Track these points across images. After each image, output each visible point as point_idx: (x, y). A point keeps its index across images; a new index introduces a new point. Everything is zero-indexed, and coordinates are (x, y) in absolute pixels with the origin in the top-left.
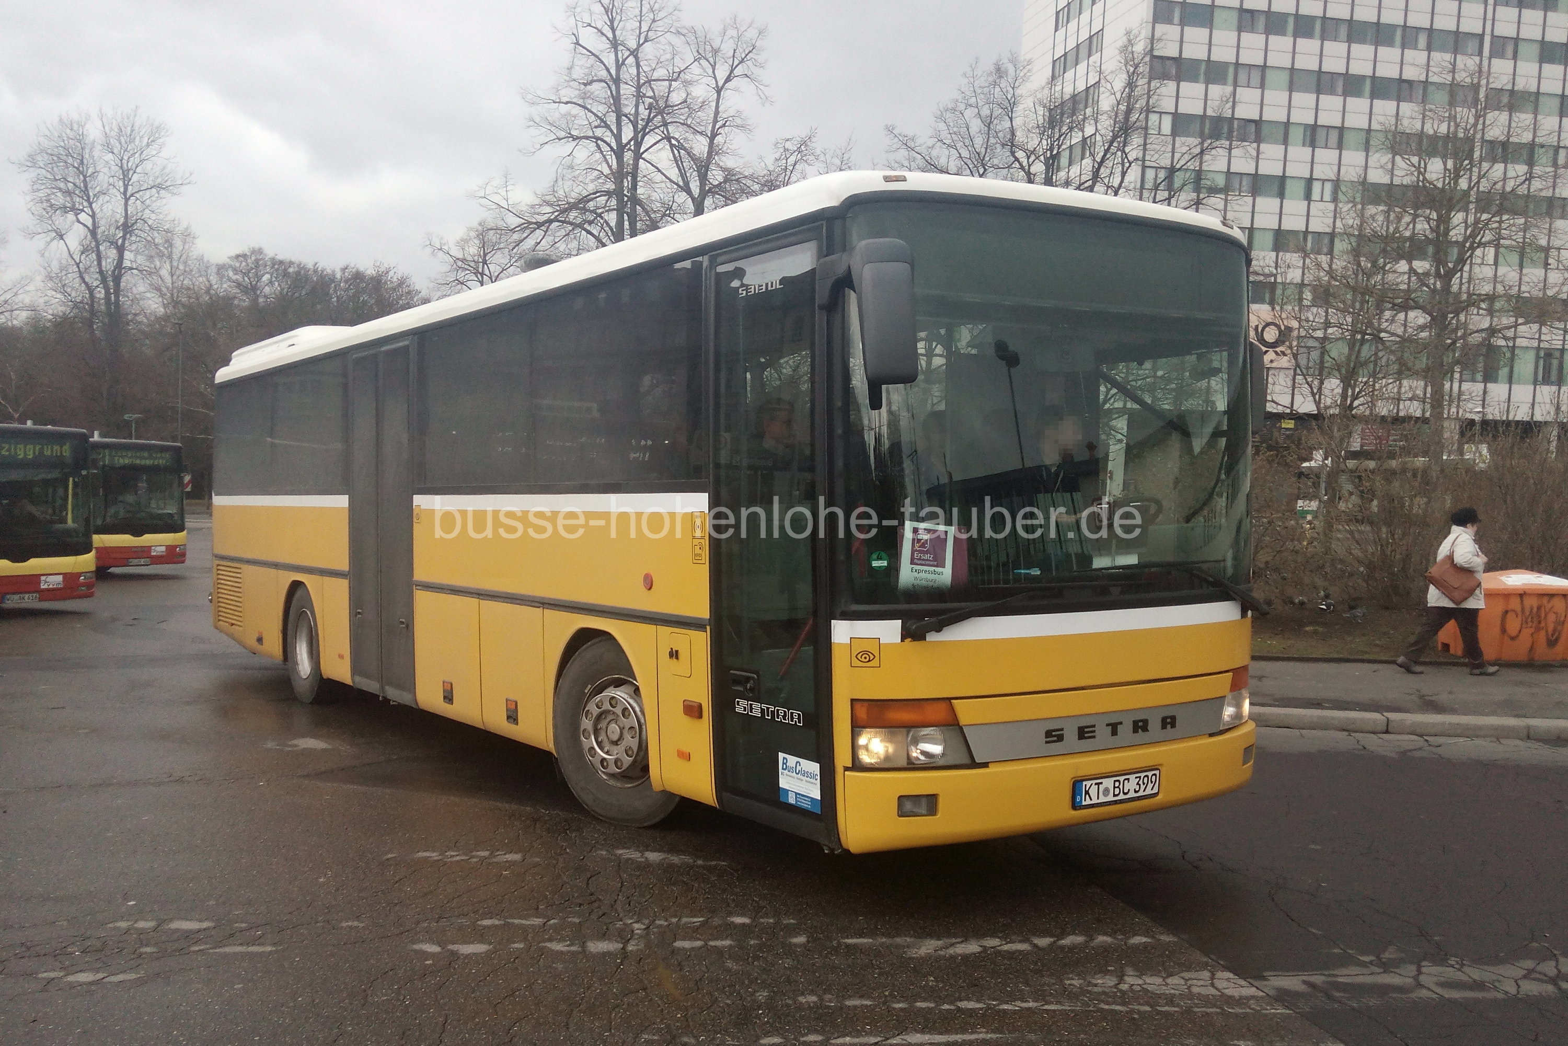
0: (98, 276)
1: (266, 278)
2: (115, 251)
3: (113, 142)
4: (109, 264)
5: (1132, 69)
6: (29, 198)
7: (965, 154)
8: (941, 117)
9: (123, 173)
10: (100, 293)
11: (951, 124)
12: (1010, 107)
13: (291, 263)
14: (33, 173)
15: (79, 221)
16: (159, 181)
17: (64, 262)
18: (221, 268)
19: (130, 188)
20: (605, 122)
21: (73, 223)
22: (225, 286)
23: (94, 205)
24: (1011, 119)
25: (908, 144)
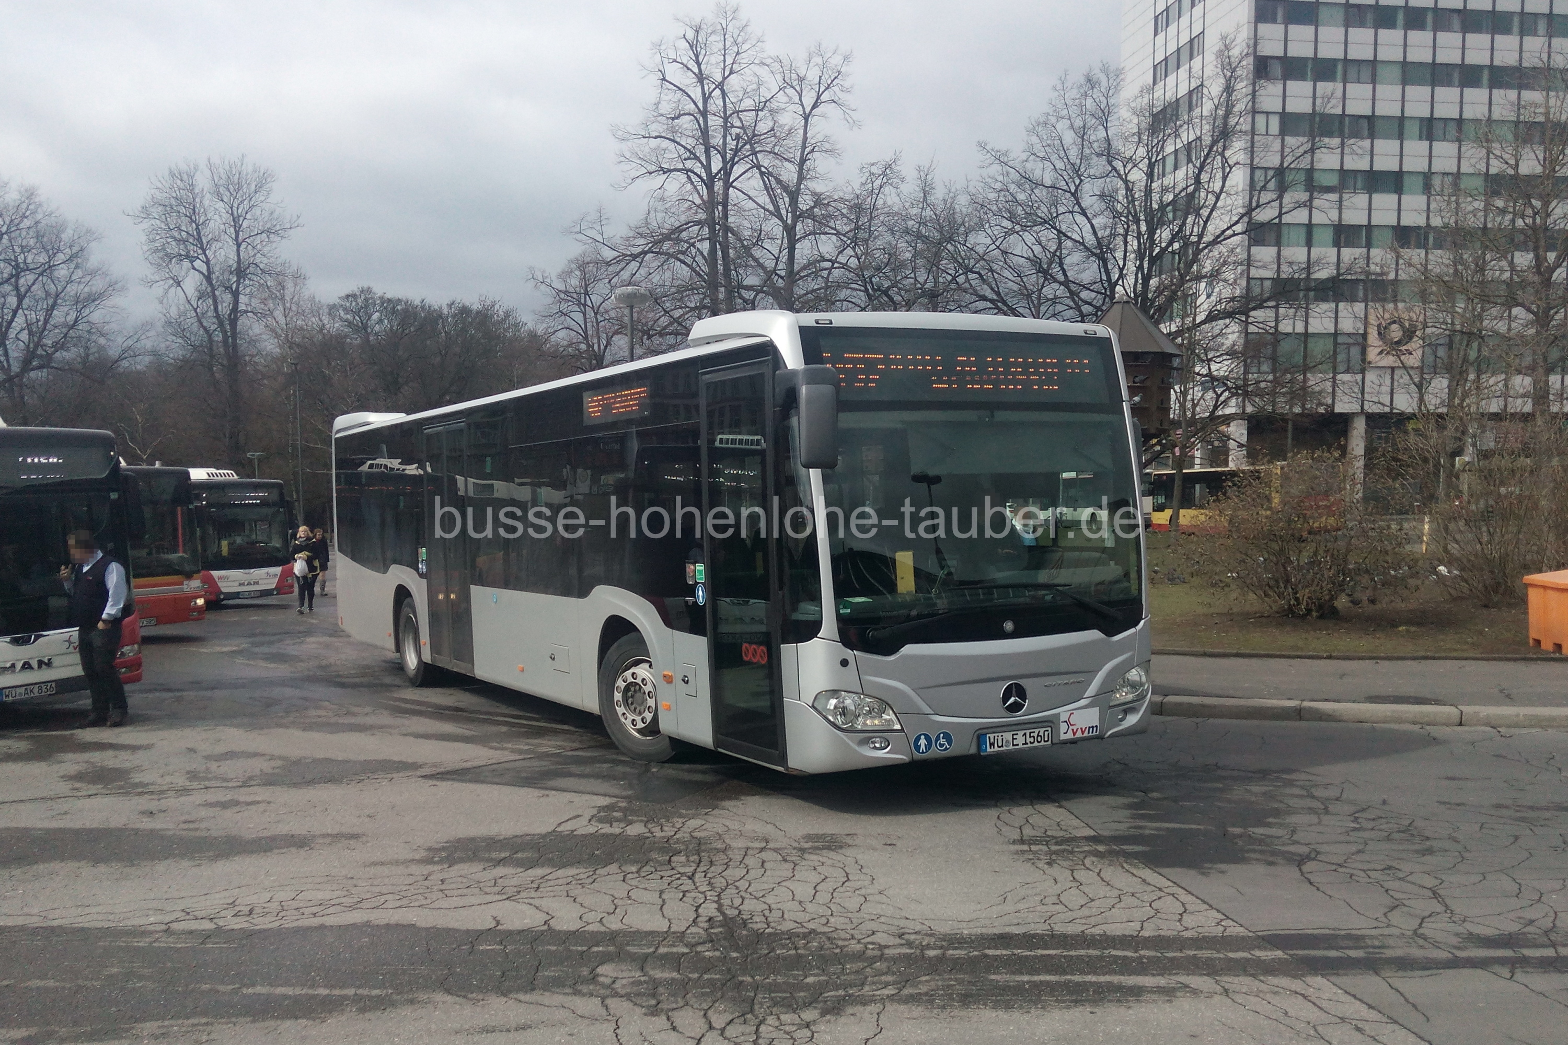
0: (215, 320)
1: (376, 316)
2: (230, 296)
3: (222, 190)
4: (225, 308)
5: (1229, 74)
6: (145, 248)
7: (1060, 165)
8: (1032, 131)
9: (234, 220)
10: (218, 337)
11: (1045, 137)
12: (1104, 116)
13: (399, 301)
14: (146, 224)
15: (194, 268)
16: (268, 226)
17: (182, 307)
18: (332, 308)
19: (241, 234)
20: (694, 154)
21: (188, 270)
22: (336, 325)
23: (207, 252)
24: (1106, 129)
25: (1001, 159)
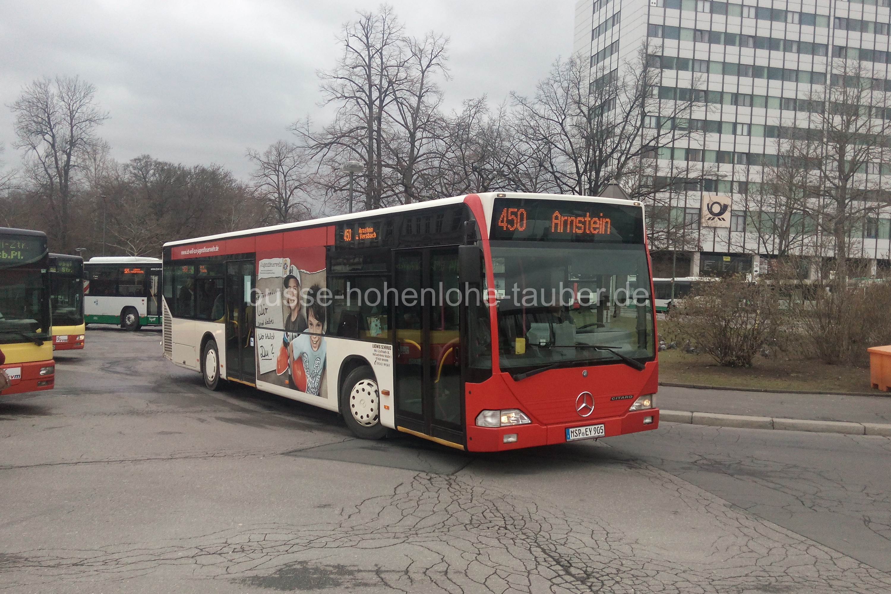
1: (151, 172)
2: (66, 156)
4: (61, 164)
5: (645, 63)
6: (16, 126)
7: (554, 107)
8: (540, 87)
10: (57, 180)
11: (546, 91)
12: (578, 82)
13: (166, 164)
14: (18, 113)
15: (45, 139)
16: (91, 116)
17: (36, 162)
19: (74, 121)
20: (363, 89)
21: (41, 140)
23: (53, 130)
24: (578, 89)
25: (522, 101)
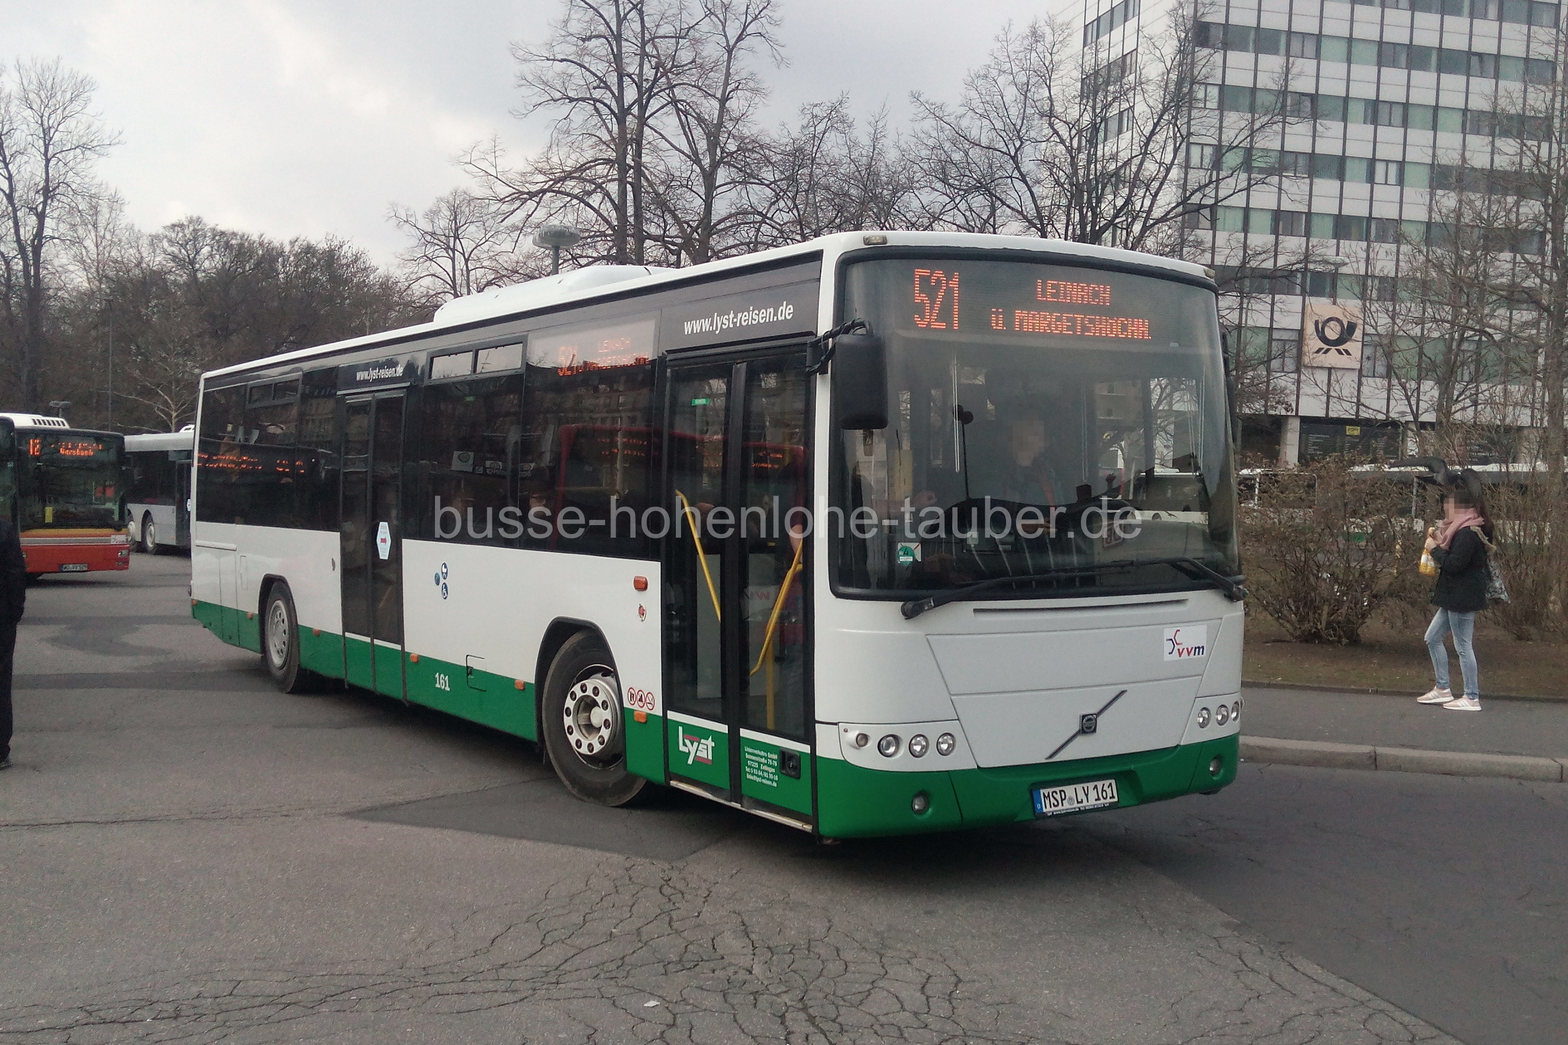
0: (15, 245)
2: (34, 218)
3: (32, 96)
4: (27, 233)
5: (1183, 35)
7: (999, 125)
8: (971, 85)
9: (44, 130)
11: (984, 92)
12: (1046, 75)
13: (234, 234)
16: (84, 140)
18: (154, 240)
19: (51, 147)
20: (605, 83)
22: (158, 259)
24: (1049, 87)
25: (935, 113)
